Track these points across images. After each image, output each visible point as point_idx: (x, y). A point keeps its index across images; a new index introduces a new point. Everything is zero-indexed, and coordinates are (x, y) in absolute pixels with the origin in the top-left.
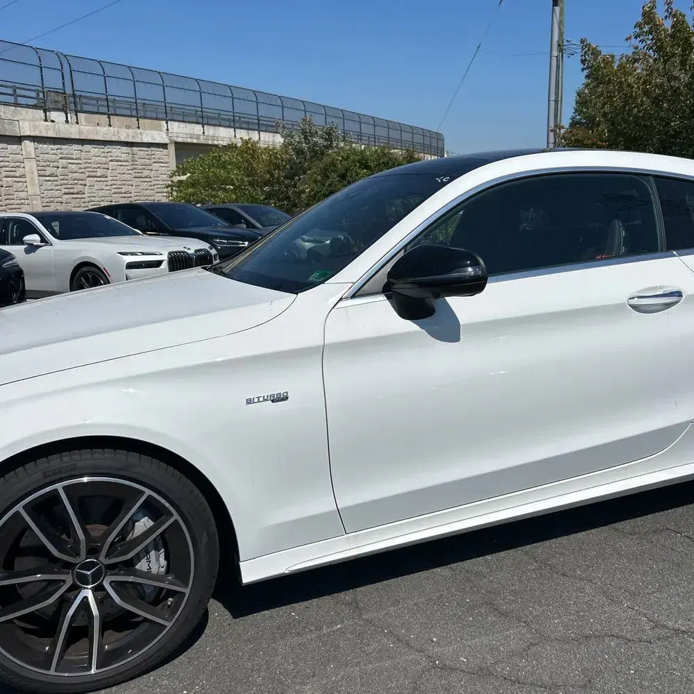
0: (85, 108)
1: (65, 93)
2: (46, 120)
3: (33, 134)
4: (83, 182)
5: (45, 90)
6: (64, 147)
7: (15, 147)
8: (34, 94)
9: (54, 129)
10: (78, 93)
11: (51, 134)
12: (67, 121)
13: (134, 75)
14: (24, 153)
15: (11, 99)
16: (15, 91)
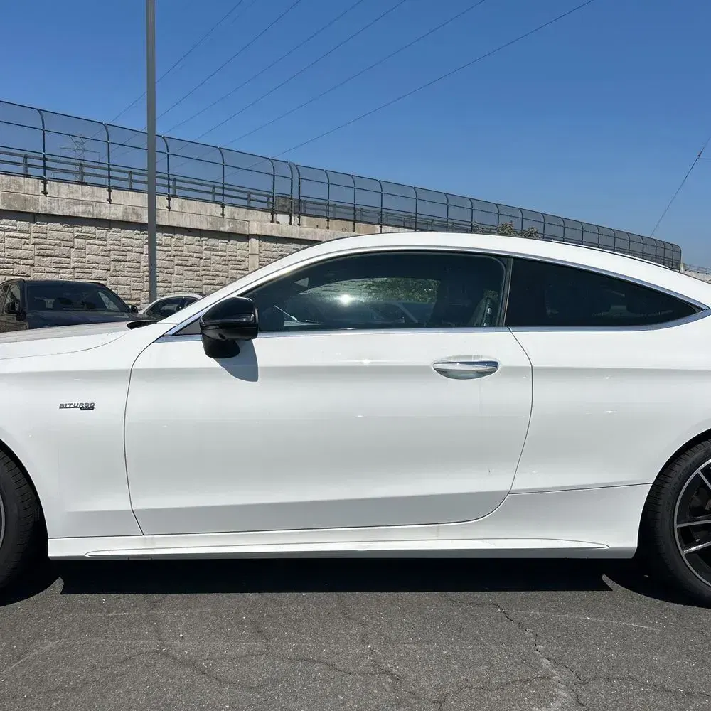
0: (308, 212)
1: (291, 198)
2: (272, 221)
3: (258, 233)
5: (275, 195)
6: (285, 245)
7: (243, 243)
8: (265, 199)
9: (278, 230)
10: (303, 199)
11: (275, 234)
12: (290, 223)
13: (355, 183)
14: (249, 249)
15: (245, 203)
16: (249, 196)
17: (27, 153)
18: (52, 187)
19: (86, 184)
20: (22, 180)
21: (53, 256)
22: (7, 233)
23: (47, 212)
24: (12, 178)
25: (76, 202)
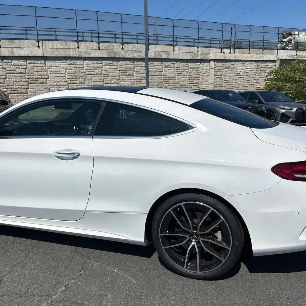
1: (231, 41)
2: (221, 53)
3: (214, 59)
4: (233, 78)
5: (223, 40)
6: (227, 63)
7: (207, 64)
8: (218, 42)
9: (224, 56)
10: (237, 40)
11: (222, 58)
13: (264, 30)
14: (210, 66)
15: (209, 45)
16: (211, 42)
17: (116, 33)
18: (126, 46)
19: (139, 44)
20: (114, 44)
21: (127, 75)
22: (109, 67)
23: (124, 57)
24: (110, 44)
25: (135, 52)
